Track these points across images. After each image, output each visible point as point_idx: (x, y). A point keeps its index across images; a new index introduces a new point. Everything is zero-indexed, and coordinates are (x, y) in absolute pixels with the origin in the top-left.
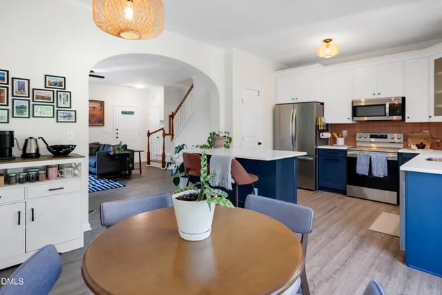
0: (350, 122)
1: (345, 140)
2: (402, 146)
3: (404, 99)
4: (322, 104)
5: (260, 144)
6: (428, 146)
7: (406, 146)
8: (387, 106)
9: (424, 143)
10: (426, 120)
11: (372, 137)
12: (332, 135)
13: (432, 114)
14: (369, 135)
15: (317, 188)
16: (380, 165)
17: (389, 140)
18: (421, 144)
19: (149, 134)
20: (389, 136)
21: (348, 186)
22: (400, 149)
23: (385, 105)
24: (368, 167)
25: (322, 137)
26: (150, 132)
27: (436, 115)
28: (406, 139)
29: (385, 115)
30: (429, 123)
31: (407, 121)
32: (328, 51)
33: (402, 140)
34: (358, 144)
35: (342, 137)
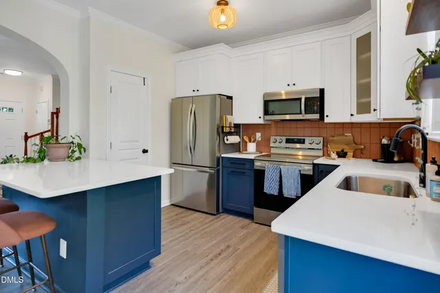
0: (261, 121)
1: (257, 146)
2: (320, 153)
3: (322, 91)
4: (231, 98)
5: (145, 151)
6: (350, 154)
7: (326, 154)
8: (303, 100)
9: (346, 149)
10: (348, 119)
11: (288, 141)
12: (243, 139)
13: (354, 112)
14: (284, 139)
15: (221, 211)
16: (292, 181)
17: (307, 145)
18: (342, 151)
19: (27, 138)
20: (307, 140)
21: (255, 209)
22: (319, 157)
23: (300, 99)
24: (278, 184)
25: (226, 142)
26: (29, 135)
27: (359, 113)
28: (325, 144)
29: (301, 113)
30: (352, 123)
31: (327, 121)
32: (223, 18)
33: (320, 146)
34: (273, 151)
35: (254, 142)
